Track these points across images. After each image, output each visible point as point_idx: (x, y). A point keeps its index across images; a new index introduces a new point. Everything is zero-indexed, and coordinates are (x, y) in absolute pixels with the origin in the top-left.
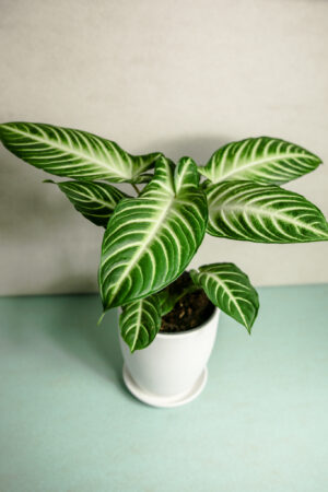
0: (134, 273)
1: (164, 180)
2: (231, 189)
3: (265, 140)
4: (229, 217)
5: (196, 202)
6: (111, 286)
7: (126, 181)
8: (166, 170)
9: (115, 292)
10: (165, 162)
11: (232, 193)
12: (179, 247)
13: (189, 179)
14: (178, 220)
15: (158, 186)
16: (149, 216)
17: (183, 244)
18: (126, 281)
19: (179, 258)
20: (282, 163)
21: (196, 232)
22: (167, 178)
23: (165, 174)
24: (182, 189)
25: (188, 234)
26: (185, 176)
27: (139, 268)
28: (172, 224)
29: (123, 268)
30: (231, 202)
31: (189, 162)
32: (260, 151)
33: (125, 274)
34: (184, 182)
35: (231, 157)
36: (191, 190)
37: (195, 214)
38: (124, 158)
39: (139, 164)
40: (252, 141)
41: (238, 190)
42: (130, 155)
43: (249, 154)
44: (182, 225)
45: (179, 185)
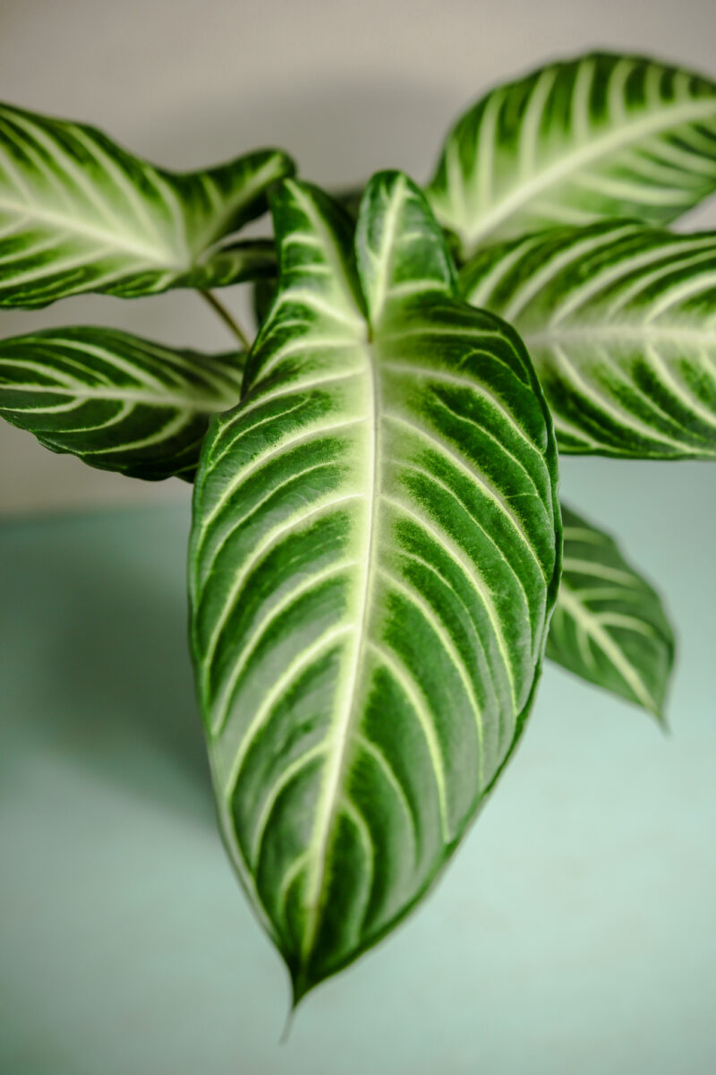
0: (361, 783)
1: (320, 282)
3: (604, 63)
4: (594, 373)
5: (484, 371)
6: (290, 874)
7: (181, 282)
8: (314, 237)
9: (312, 894)
10: (303, 202)
11: (571, 277)
12: (484, 593)
13: (411, 265)
14: (440, 467)
15: (306, 313)
16: (329, 479)
17: (493, 576)
18: (343, 838)
20: (675, 140)
22: (329, 268)
23: (317, 259)
24: (390, 305)
25: (497, 526)
26: (395, 251)
27: (376, 753)
28: (423, 491)
29: (313, 769)
30: (581, 311)
31: (400, 193)
32: (598, 104)
33: (328, 798)
34: (398, 276)
35: (507, 135)
36: (427, 307)
37: (497, 428)
38: (145, 188)
39: (207, 207)
40: (565, 72)
41: (595, 262)
42: (163, 174)
44: (463, 488)
45: (378, 293)
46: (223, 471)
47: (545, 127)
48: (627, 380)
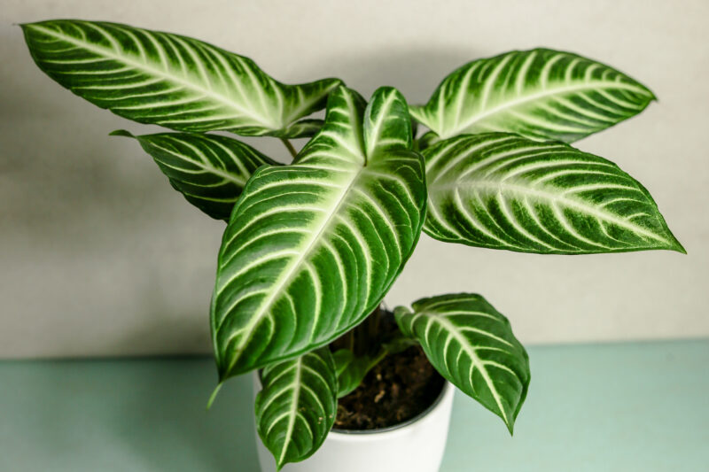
0: (279, 309)
1: (343, 131)
2: (474, 149)
3: (542, 55)
4: (469, 203)
6: (234, 334)
7: (272, 134)
8: (347, 112)
9: (241, 345)
10: (346, 96)
11: (476, 157)
12: (369, 260)
13: (391, 130)
14: (368, 209)
15: (333, 143)
16: (312, 200)
17: (376, 253)
18: (264, 325)
19: (369, 281)
20: (575, 99)
21: (401, 230)
22: (350, 127)
23: (345, 120)
24: (378, 149)
25: (386, 235)
26: (383, 122)
27: (290, 299)
28: (357, 217)
29: (259, 298)
30: (474, 174)
31: (392, 97)
32: (532, 76)
33: (263, 310)
34: (383, 135)
35: (475, 87)
36: (394, 150)
37: (402, 197)
38: (268, 89)
39: (297, 102)
40: (518, 57)
41: (488, 152)
42: (278, 84)
43: (512, 81)
44: (376, 218)
45: (373, 141)
46: (264, 180)
47: (497, 86)
48: (485, 208)
